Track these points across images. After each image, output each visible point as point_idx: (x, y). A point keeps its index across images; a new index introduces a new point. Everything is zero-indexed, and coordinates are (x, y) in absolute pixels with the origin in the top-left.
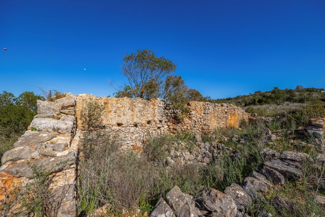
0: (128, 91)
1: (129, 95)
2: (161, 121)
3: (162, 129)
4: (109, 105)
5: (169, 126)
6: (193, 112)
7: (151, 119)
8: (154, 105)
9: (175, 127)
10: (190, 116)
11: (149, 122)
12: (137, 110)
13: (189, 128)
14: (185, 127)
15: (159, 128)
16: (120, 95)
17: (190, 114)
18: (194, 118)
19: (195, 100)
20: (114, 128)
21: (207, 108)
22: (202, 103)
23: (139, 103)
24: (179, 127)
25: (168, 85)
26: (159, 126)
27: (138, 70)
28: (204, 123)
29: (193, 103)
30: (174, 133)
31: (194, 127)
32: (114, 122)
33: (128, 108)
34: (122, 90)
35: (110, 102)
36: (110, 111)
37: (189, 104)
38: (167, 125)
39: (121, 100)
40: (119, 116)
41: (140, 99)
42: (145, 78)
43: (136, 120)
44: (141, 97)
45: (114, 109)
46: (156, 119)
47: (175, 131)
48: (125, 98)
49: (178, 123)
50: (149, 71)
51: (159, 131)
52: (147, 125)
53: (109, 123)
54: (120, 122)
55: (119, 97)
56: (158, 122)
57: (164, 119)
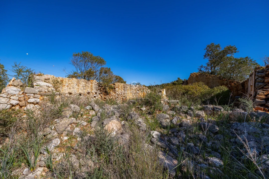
0: (76, 75)
1: (76, 77)
2: (96, 93)
3: (97, 97)
4: (64, 82)
5: (101, 96)
6: (117, 89)
7: (90, 91)
8: (92, 83)
9: (106, 97)
10: (115, 91)
11: (89, 93)
12: (81, 86)
13: (114, 98)
14: (112, 97)
15: (95, 97)
16: (71, 77)
17: (115, 90)
18: (117, 92)
19: (118, 82)
20: (67, 95)
21: (126, 87)
22: (122, 84)
23: (83, 82)
24: (107, 97)
25: (101, 73)
26: (95, 95)
27: (83, 63)
28: (124, 95)
29: (117, 84)
30: (105, 100)
31: (117, 97)
32: (67, 92)
33: (75, 84)
34: (72, 74)
35: (64, 80)
36: (65, 86)
37: (114, 84)
38: (100, 96)
39: (71, 80)
40: (70, 88)
41: (83, 80)
42: (87, 68)
43: (80, 91)
44: (84, 78)
45: (67, 84)
46: (93, 91)
47: (105, 99)
48: (74, 79)
49: (107, 95)
50: (90, 64)
51: (95, 98)
52: (87, 95)
53: (63, 92)
54: (70, 92)
55: (70, 78)
56: (94, 93)
57: (98, 92)
